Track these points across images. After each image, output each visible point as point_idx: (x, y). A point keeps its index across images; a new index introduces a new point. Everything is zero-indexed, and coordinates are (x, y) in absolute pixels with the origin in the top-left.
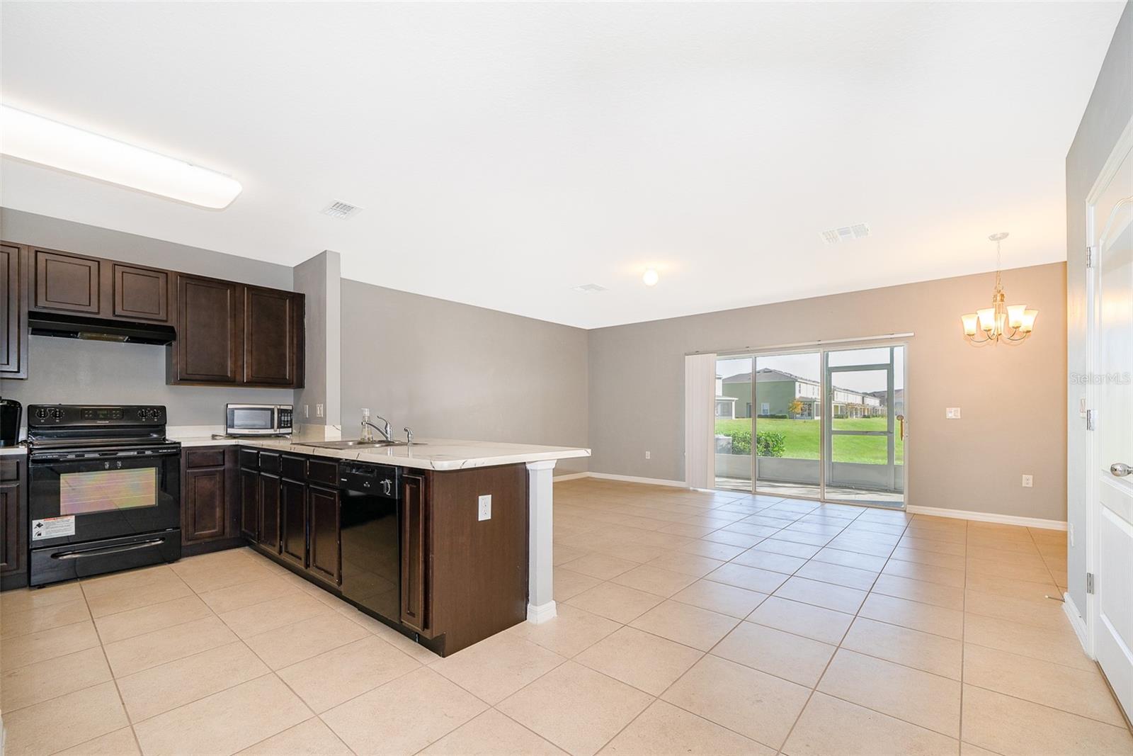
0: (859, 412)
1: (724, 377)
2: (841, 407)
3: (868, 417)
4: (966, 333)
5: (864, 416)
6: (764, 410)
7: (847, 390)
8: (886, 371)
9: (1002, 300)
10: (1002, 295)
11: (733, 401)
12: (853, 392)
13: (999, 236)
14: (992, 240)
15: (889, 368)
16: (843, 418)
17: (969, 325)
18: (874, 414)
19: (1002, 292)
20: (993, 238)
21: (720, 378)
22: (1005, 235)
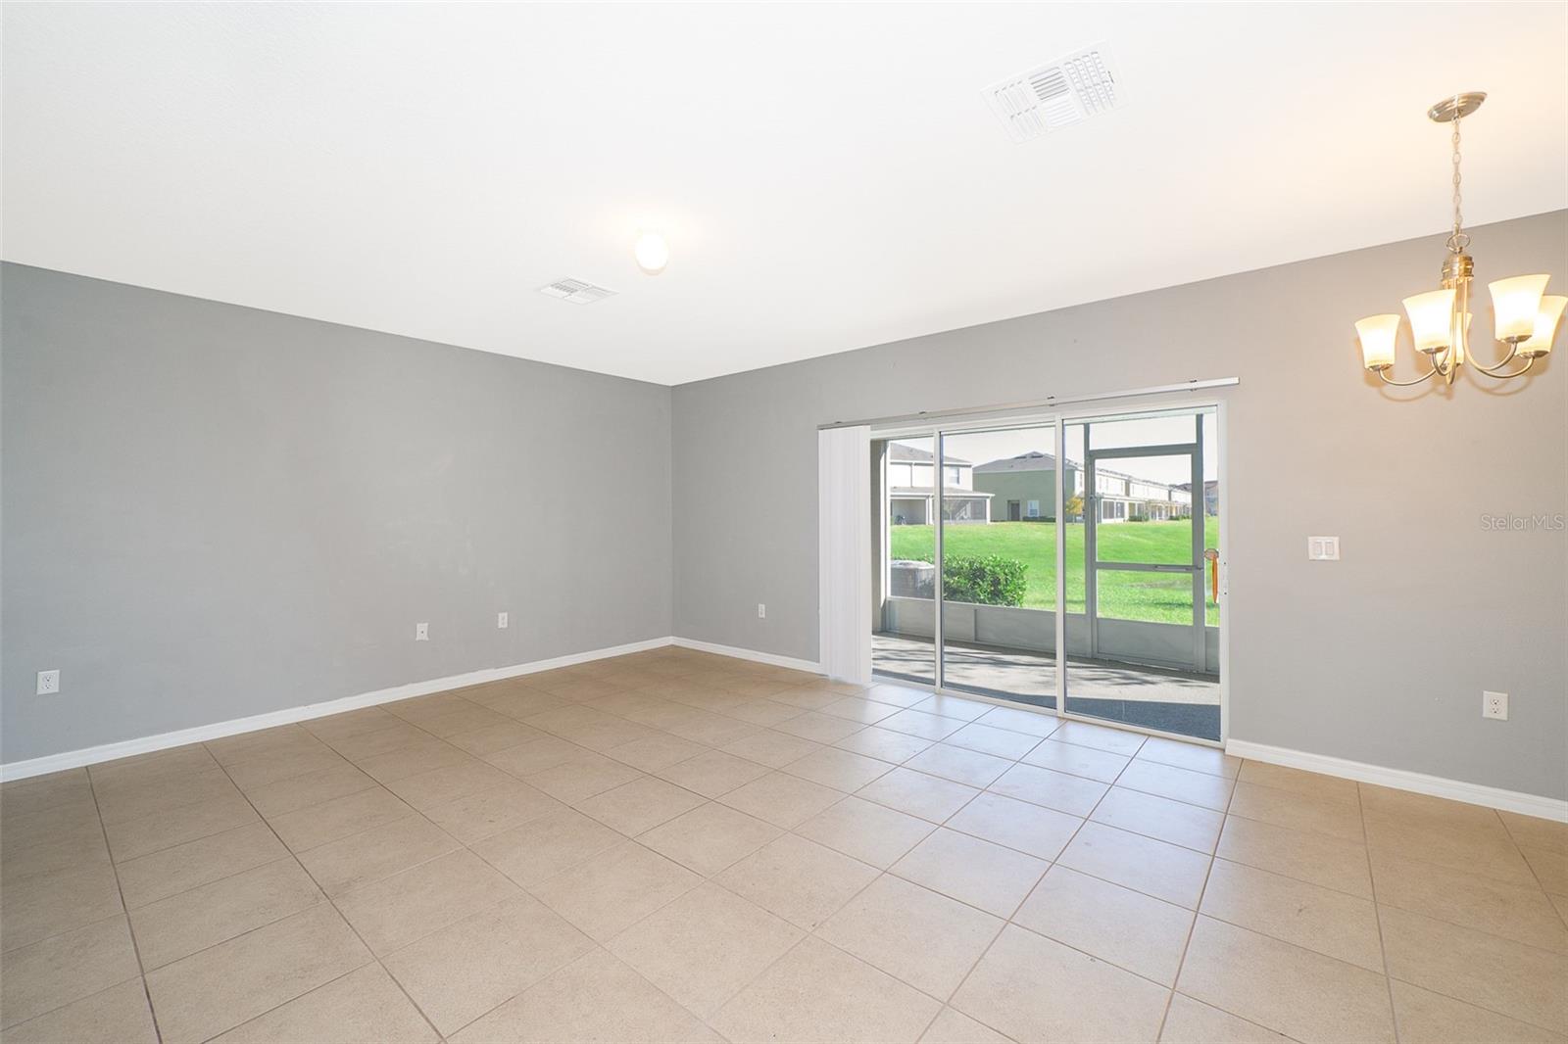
0: (1164, 512)
1: (975, 465)
2: (1139, 505)
3: (1177, 519)
4: (1367, 366)
5: (1172, 518)
6: (1031, 510)
7: (1147, 482)
8: (1190, 456)
9: (1468, 272)
10: (1468, 260)
11: (988, 497)
12: (1154, 483)
13: (1456, 104)
14: (1437, 120)
15: (1195, 450)
16: (1141, 521)
17: (1377, 341)
18: (1185, 515)
19: (1468, 251)
20: (1444, 113)
21: (970, 466)
22: (1473, 101)
